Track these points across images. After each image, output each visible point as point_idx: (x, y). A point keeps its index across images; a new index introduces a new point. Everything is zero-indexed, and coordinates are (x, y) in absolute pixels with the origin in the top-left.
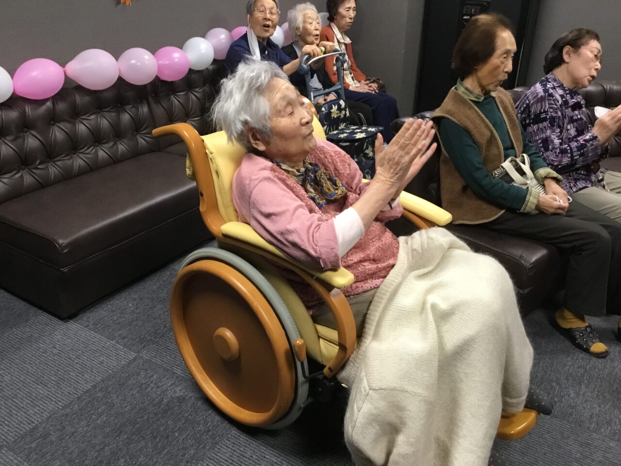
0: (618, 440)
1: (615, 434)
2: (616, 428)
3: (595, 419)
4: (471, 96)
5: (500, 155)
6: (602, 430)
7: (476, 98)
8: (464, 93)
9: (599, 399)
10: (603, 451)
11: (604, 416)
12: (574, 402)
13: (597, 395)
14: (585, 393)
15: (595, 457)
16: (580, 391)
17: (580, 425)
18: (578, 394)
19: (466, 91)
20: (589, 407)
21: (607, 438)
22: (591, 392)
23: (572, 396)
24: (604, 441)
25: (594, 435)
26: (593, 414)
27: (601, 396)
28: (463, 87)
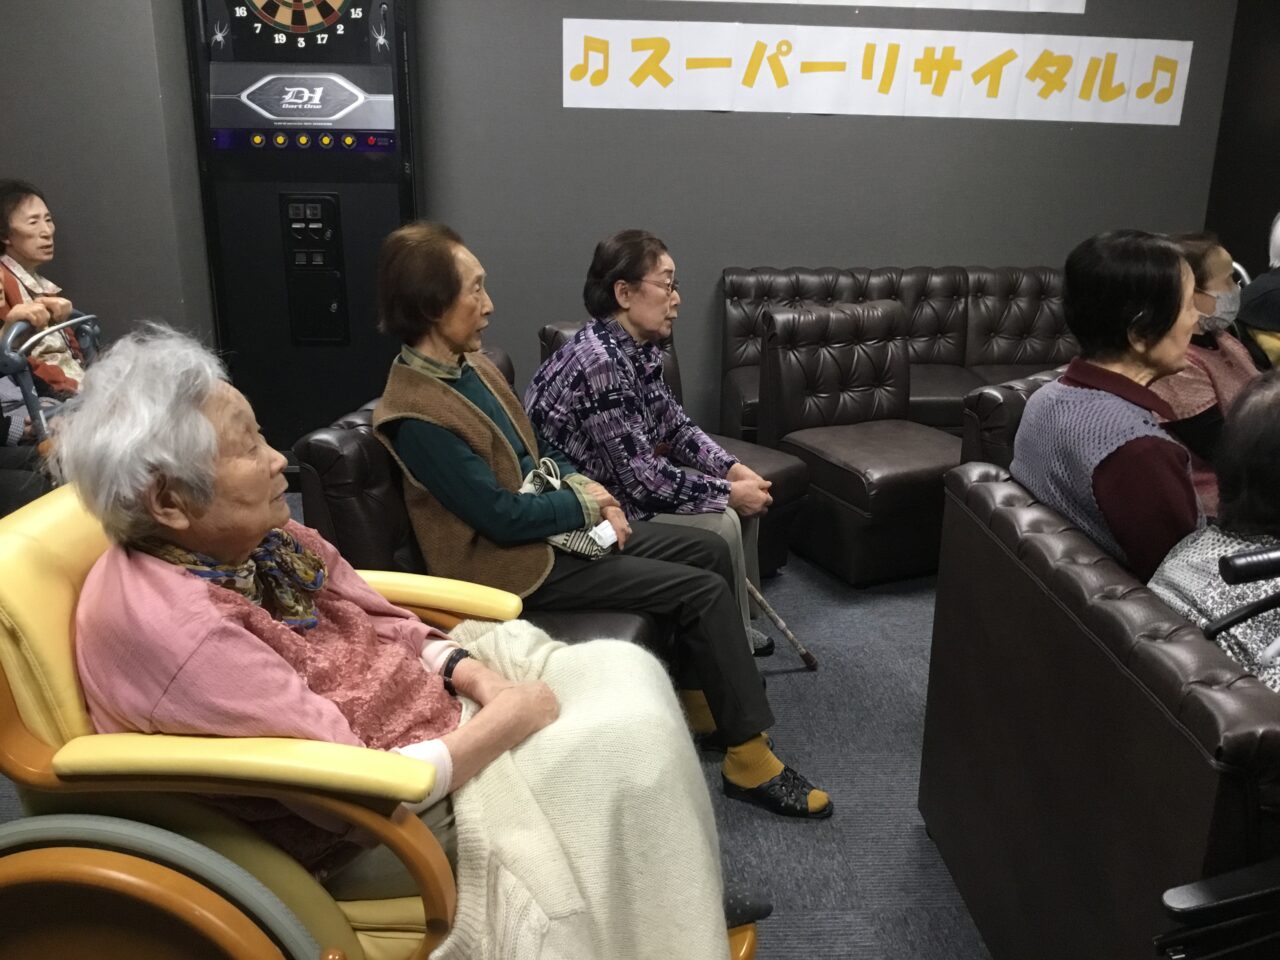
0: (853, 908)
1: (843, 899)
2: (839, 889)
3: (805, 887)
4: (439, 371)
5: (514, 469)
6: (824, 900)
7: (449, 373)
8: (423, 367)
9: (793, 851)
10: (842, 935)
11: (814, 875)
12: (762, 873)
13: (787, 845)
14: (769, 849)
15: (837, 949)
16: (760, 850)
17: (791, 907)
18: (760, 855)
19: (427, 365)
20: (786, 870)
21: (837, 912)
22: (777, 845)
23: (754, 863)
24: (836, 918)
25: (820, 915)
26: (797, 879)
27: (794, 845)
28: (419, 357)
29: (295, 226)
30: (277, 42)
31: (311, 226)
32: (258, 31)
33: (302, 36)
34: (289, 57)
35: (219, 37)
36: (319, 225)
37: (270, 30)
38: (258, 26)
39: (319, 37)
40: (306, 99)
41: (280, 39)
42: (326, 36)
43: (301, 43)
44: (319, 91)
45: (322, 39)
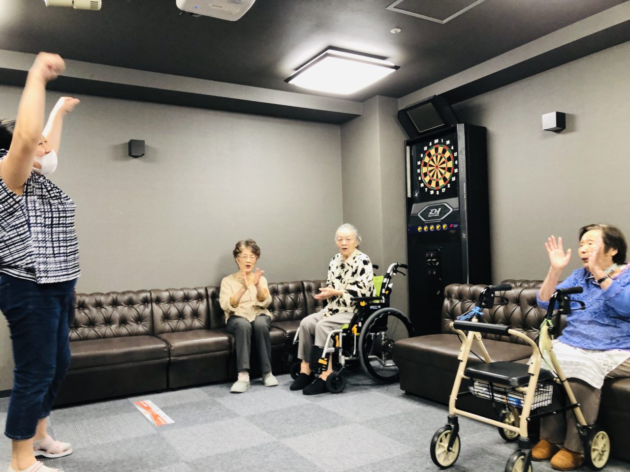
29: (429, 260)
30: (431, 194)
31: (433, 260)
32: (426, 191)
33: (437, 190)
34: (435, 197)
35: (416, 195)
36: (435, 260)
37: (429, 190)
38: (426, 189)
39: (443, 189)
40: (435, 213)
41: (432, 192)
42: (444, 189)
43: (438, 193)
44: (440, 209)
45: (444, 190)
